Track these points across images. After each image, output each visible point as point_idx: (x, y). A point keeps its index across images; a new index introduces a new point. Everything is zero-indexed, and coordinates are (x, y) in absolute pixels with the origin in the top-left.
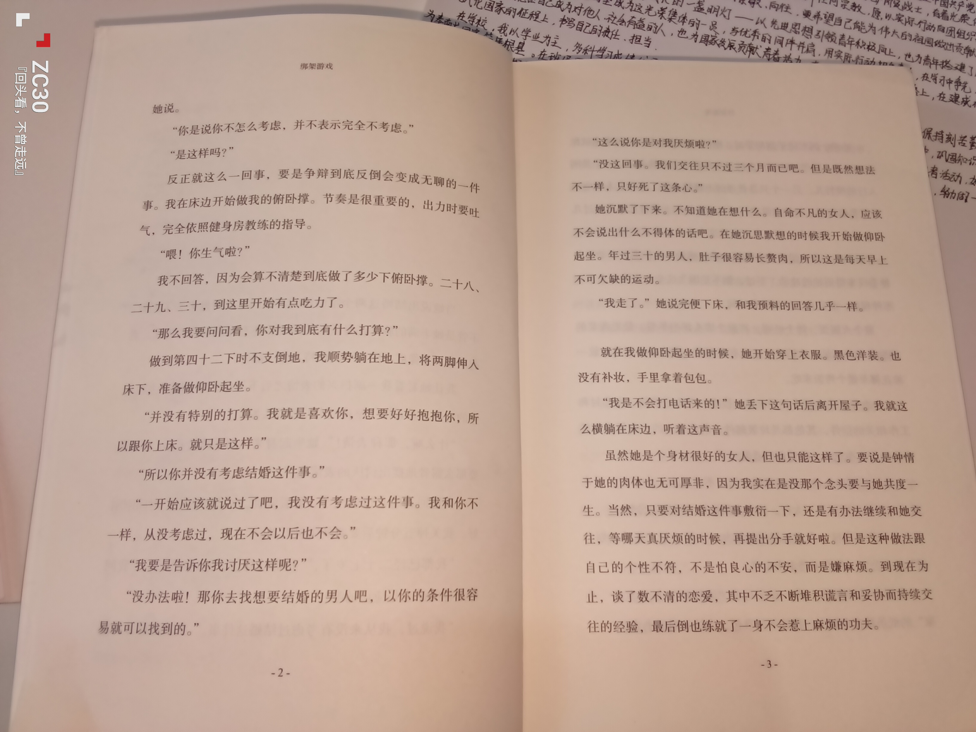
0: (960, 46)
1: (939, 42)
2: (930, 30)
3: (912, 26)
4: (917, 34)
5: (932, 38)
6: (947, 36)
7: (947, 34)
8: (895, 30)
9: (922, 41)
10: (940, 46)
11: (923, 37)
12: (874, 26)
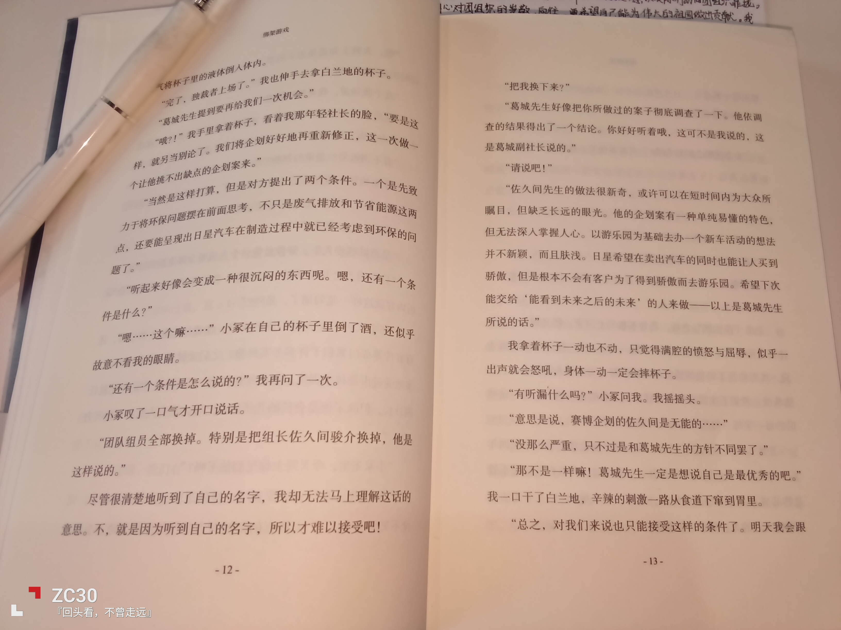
0: (717, 13)
1: (698, 13)
2: (688, 3)
3: (670, 3)
4: (677, 10)
5: (691, 10)
6: (703, 5)
7: (704, 4)
8: (656, 10)
9: (682, 15)
10: (699, 17)
11: (682, 12)
12: (636, 11)
